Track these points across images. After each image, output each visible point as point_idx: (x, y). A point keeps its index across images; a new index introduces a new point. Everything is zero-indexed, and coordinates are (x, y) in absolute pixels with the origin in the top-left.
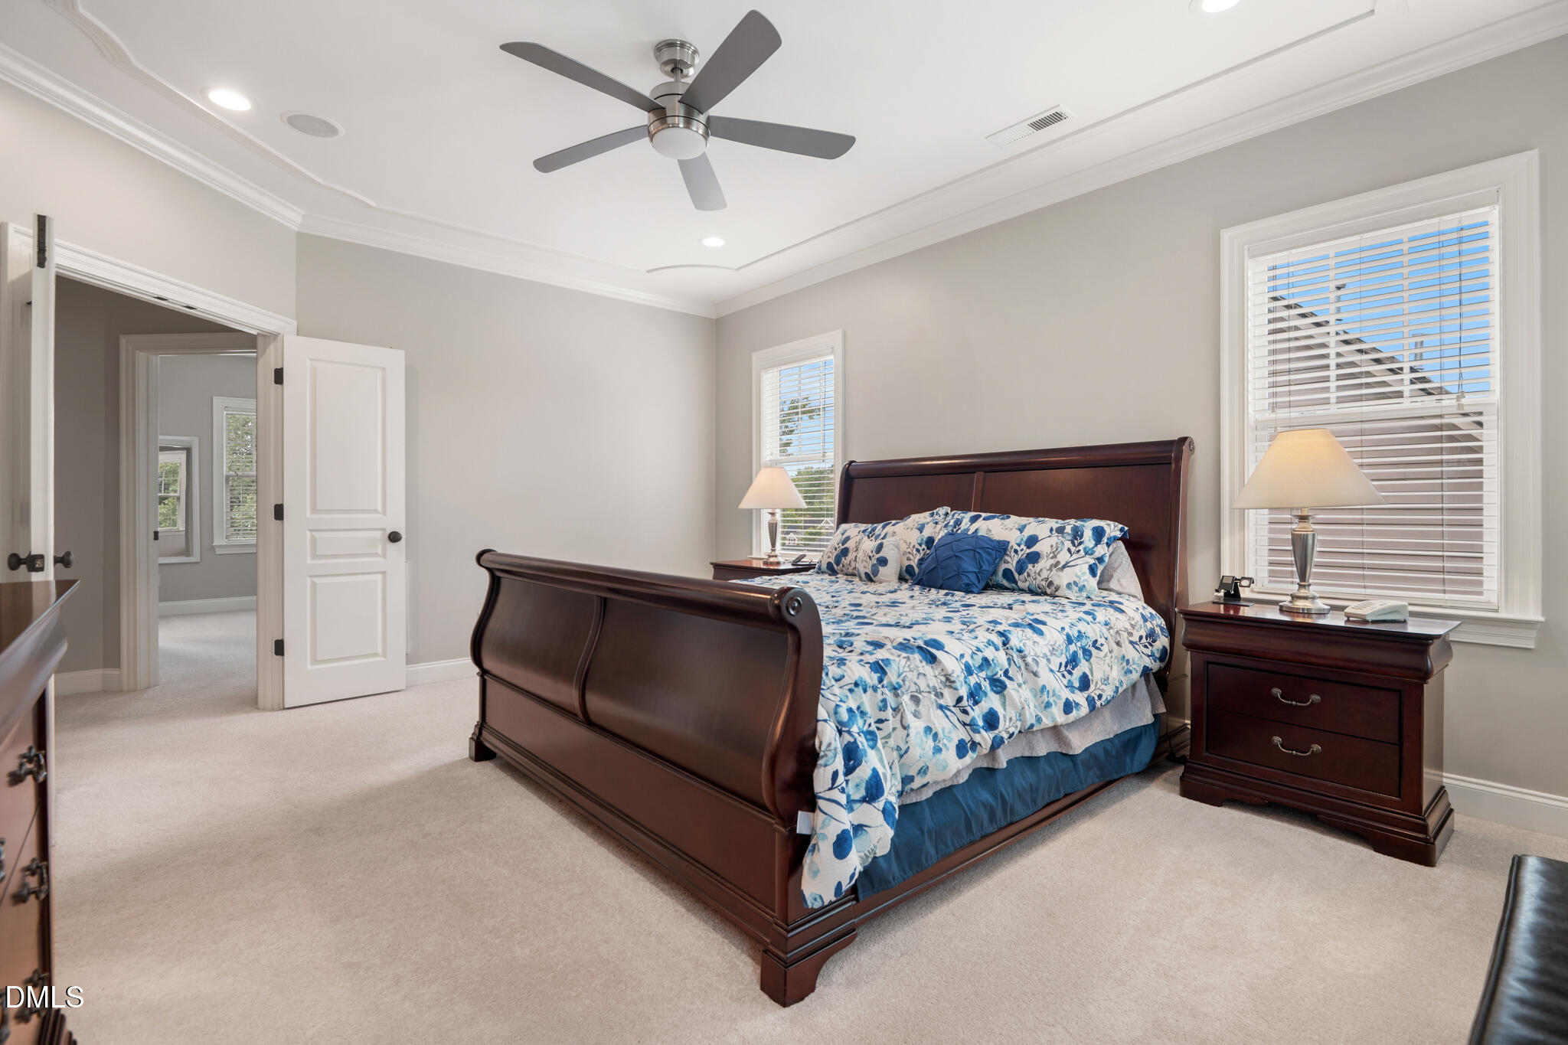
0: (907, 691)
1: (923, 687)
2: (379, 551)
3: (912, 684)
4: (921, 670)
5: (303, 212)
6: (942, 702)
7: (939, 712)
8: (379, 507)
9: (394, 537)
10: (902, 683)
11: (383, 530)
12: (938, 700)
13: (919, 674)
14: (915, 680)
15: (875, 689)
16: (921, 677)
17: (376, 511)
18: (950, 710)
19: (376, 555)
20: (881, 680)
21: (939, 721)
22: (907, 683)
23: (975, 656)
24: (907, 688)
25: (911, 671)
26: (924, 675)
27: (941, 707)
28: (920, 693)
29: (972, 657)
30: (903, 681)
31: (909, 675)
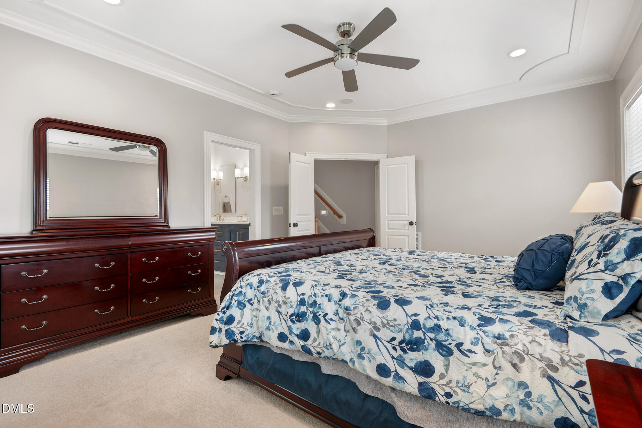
0: (268, 297)
1: (274, 298)
2: (407, 228)
3: (271, 295)
4: (277, 291)
5: (386, 119)
6: (280, 309)
7: (277, 313)
8: (407, 213)
9: (411, 224)
10: (266, 292)
11: (408, 221)
12: (278, 307)
13: (275, 292)
14: (272, 294)
15: (255, 289)
16: (275, 294)
17: (405, 214)
18: (282, 315)
19: (406, 229)
20: (258, 287)
21: (275, 317)
22: (269, 293)
23: (310, 298)
24: (268, 296)
25: (273, 289)
26: (277, 294)
27: (279, 312)
28: (272, 300)
29: (309, 298)
30: (268, 292)
31: (271, 290)
